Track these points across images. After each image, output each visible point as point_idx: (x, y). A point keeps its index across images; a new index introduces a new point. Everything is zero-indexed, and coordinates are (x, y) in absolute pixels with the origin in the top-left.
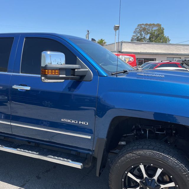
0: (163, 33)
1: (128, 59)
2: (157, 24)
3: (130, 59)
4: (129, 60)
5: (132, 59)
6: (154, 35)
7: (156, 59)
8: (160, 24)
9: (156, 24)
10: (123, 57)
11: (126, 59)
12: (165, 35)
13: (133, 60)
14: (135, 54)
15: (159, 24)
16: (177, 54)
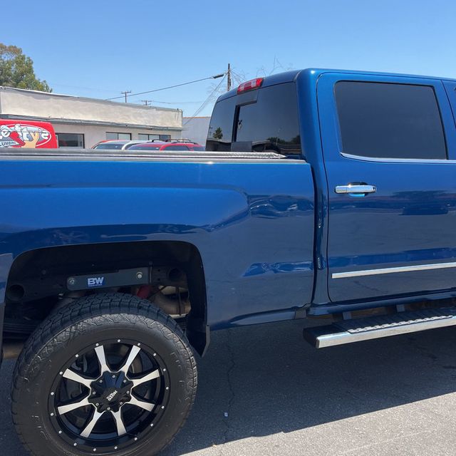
0: (30, 71)
1: (36, 134)
2: (10, 47)
3: (43, 135)
4: (40, 137)
5: (47, 135)
6: (9, 75)
7: (83, 135)
8: (18, 47)
9: (7, 46)
10: (25, 130)
11: (32, 134)
12: (37, 78)
13: (49, 137)
14: (52, 122)
15: (15, 47)
16: (126, 126)
